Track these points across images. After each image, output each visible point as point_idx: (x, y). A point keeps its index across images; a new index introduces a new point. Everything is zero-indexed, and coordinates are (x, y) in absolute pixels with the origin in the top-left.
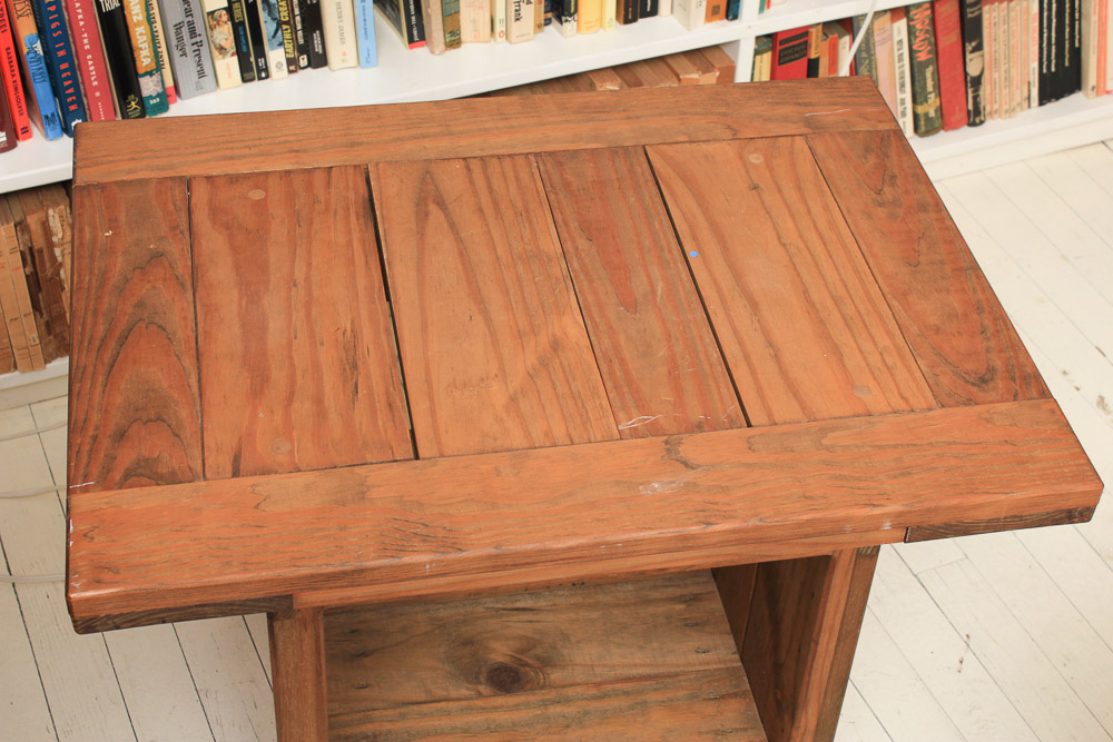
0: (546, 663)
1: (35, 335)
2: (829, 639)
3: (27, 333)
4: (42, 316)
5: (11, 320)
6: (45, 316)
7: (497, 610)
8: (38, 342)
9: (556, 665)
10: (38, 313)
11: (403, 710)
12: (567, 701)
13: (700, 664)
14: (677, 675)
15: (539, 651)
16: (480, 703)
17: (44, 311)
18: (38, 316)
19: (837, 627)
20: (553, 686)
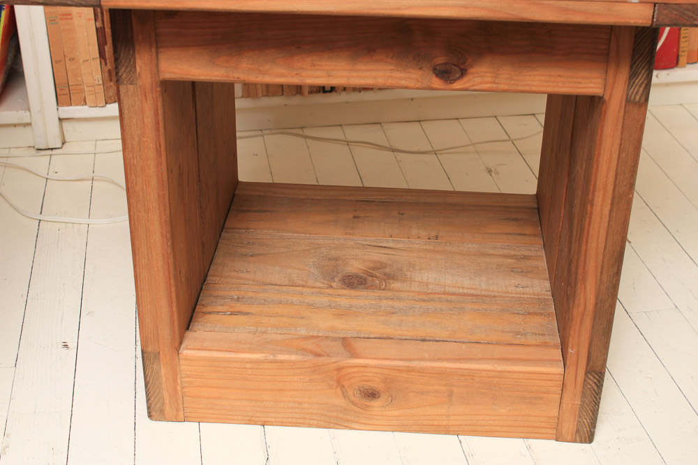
0: (390, 277)
1: (99, 76)
2: (603, 202)
3: (94, 74)
4: (106, 64)
5: (84, 61)
6: (108, 65)
7: (364, 245)
8: (101, 82)
9: (397, 280)
10: (103, 61)
11: (266, 287)
12: (400, 299)
13: (516, 293)
14: (495, 296)
15: (388, 270)
16: (329, 291)
17: (108, 61)
18: (103, 63)
19: (610, 188)
20: (392, 290)
